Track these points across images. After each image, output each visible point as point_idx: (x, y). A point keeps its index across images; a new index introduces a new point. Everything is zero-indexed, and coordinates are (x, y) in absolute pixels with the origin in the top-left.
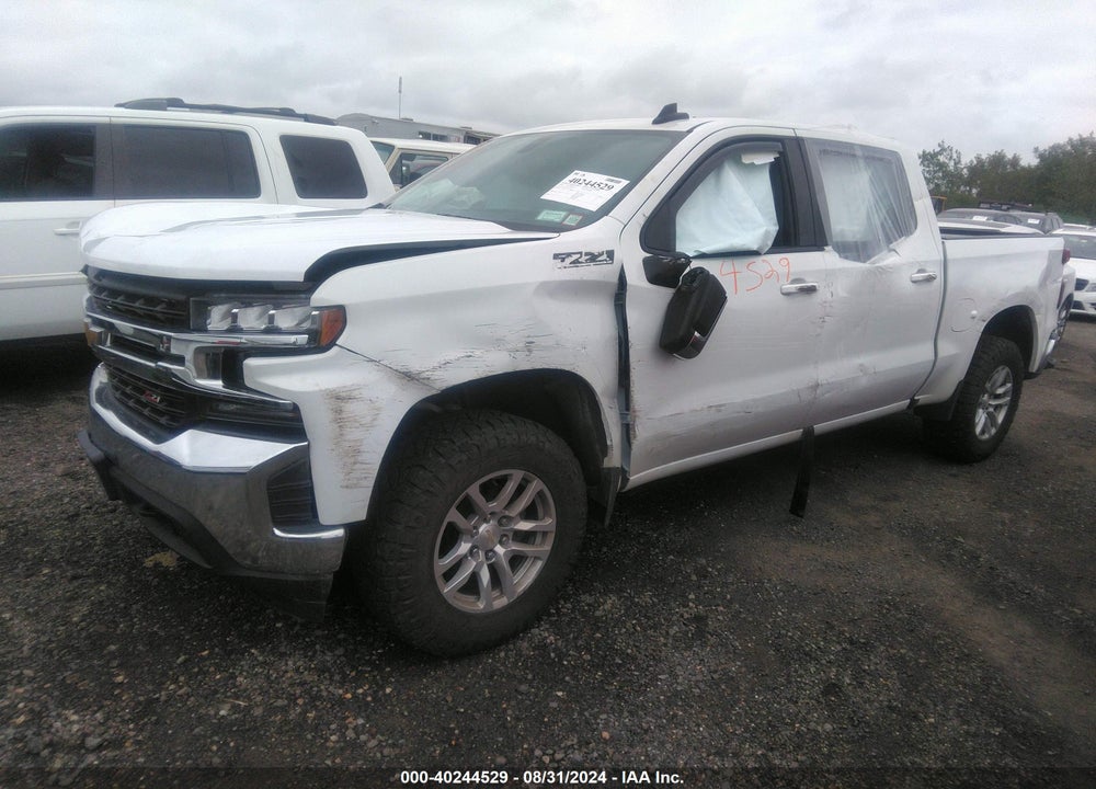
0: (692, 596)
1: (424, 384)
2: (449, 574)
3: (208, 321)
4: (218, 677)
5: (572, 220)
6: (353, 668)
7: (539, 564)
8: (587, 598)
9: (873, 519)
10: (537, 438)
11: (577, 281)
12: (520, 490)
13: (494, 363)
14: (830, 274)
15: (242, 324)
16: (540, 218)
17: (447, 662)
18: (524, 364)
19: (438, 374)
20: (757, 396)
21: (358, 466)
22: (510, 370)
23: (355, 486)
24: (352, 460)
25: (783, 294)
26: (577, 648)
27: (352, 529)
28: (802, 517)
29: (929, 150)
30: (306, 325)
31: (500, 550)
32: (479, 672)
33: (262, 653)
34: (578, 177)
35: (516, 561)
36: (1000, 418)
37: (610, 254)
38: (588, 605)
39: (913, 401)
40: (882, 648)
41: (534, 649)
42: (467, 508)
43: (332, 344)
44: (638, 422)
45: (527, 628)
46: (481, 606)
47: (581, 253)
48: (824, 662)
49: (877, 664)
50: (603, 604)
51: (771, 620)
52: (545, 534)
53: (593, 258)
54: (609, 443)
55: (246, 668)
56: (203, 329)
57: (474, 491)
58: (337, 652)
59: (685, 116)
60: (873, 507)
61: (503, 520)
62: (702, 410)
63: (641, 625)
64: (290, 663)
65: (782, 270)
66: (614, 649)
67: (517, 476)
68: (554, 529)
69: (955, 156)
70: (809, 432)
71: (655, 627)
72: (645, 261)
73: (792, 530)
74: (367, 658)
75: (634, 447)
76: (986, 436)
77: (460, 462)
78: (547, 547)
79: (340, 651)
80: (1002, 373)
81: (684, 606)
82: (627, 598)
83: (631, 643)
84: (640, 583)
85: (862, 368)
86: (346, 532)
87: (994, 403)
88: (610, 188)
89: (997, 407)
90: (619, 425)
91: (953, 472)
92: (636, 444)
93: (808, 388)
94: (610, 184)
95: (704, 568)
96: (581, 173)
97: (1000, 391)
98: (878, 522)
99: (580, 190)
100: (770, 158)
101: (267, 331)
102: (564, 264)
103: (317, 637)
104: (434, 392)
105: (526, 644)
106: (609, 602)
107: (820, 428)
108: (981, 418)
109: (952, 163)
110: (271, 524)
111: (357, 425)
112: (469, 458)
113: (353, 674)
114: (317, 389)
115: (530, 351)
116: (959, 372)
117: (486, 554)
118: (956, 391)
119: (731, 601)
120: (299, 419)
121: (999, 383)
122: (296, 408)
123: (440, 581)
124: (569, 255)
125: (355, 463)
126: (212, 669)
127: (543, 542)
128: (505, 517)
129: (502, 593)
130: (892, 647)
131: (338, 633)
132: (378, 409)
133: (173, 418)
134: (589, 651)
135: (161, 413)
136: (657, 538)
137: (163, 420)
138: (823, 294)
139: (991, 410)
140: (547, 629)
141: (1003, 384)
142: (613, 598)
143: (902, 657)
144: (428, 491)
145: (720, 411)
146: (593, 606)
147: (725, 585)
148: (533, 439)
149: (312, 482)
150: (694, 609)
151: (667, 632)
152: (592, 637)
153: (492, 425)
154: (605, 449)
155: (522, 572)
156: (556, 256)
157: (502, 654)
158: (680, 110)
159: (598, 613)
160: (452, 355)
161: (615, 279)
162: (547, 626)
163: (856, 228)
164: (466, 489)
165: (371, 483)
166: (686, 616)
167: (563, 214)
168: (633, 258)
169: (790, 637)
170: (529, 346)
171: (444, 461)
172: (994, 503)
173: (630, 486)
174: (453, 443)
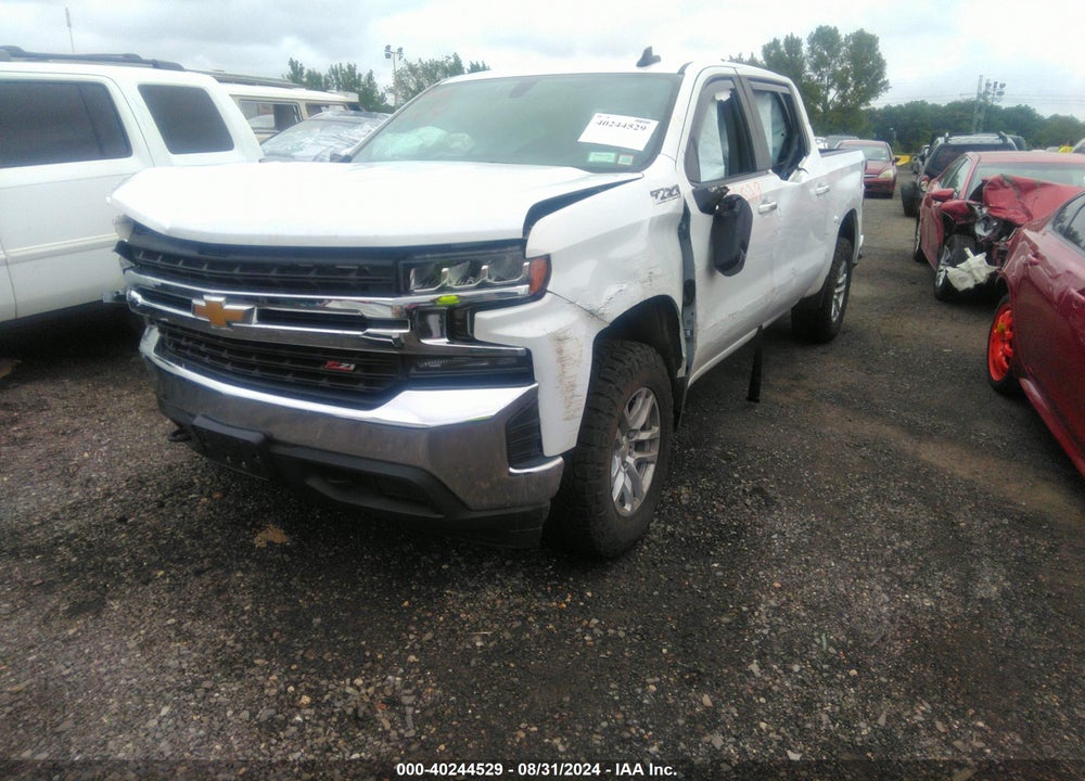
1: (600, 319)
5: (625, 160)
16: (591, 160)
18: (649, 293)
19: (606, 309)
21: (574, 399)
22: (643, 299)
23: (570, 418)
24: (570, 395)
27: (567, 456)
28: (757, 402)
31: (630, 460)
33: (457, 592)
34: (603, 119)
35: (640, 467)
36: (841, 303)
37: (677, 188)
38: (671, 497)
43: (545, 290)
44: (698, 334)
46: (629, 509)
47: (663, 189)
52: (655, 440)
53: (670, 193)
54: (683, 355)
56: (410, 292)
61: (631, 433)
65: (758, 192)
67: (644, 393)
68: (659, 435)
70: (760, 327)
72: (693, 193)
74: (546, 574)
75: (695, 357)
76: (837, 319)
78: (656, 451)
81: (739, 484)
86: (563, 460)
87: (837, 291)
89: (839, 295)
92: (696, 354)
93: (771, 292)
94: (640, 124)
97: (840, 281)
100: (726, 96)
101: (481, 286)
104: (606, 326)
107: (765, 325)
108: (833, 305)
110: (507, 464)
111: (572, 362)
113: (549, 589)
114: (544, 333)
115: (651, 282)
117: (623, 464)
122: (528, 353)
124: (658, 192)
125: (572, 397)
127: (654, 448)
128: (633, 430)
132: (580, 346)
141: (842, 275)
146: (675, 497)
149: (540, 420)
150: (748, 484)
154: (680, 362)
156: (652, 194)
158: (654, 54)
160: (613, 291)
161: (683, 210)
165: (581, 412)
166: (747, 490)
167: (613, 155)
168: (687, 190)
174: (614, 369)
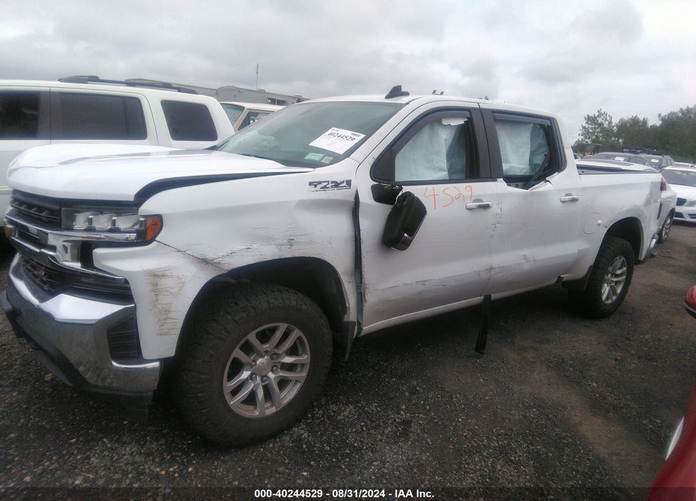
0: (404, 407)
1: (217, 267)
2: (235, 392)
3: (74, 223)
4: (79, 457)
5: (327, 159)
6: (169, 453)
7: (299, 385)
8: (334, 408)
9: (531, 355)
10: (297, 302)
11: (326, 200)
12: (286, 335)
13: (267, 253)
14: (500, 197)
15: (97, 225)
16: (307, 158)
17: (233, 450)
18: (287, 253)
19: (226, 260)
20: (450, 275)
21: (168, 321)
22: (277, 257)
23: (166, 334)
24: (165, 316)
25: (467, 209)
26: (322, 442)
27: (165, 362)
28: (483, 354)
29: (591, 115)
30: (137, 227)
31: (271, 375)
32: (253, 458)
33: (110, 442)
34: (333, 132)
35: (283, 383)
36: (619, 290)
37: (349, 183)
38: (334, 412)
39: (559, 278)
40: (525, 445)
41: (293, 442)
42: (248, 348)
43: (153, 240)
44: (367, 291)
45: (289, 428)
46: (257, 413)
47: (328, 182)
48: (485, 454)
49: (520, 456)
50: (344, 411)
51: (453, 424)
52: (303, 365)
53: (337, 185)
54: (347, 305)
55: (98, 451)
56: (70, 229)
57: (252, 337)
58: (161, 442)
59: (407, 94)
60: (532, 347)
61: (274, 356)
62: (412, 283)
63: (366, 426)
64: (128, 449)
65: (467, 194)
66: (346, 443)
67: (283, 327)
68: (309, 362)
69: (608, 119)
70: (488, 298)
71: (375, 428)
72: (373, 188)
73: (477, 362)
74: (180, 446)
75: (364, 308)
76: (610, 301)
77: (242, 318)
78: (304, 374)
79: (162, 442)
80: (620, 260)
81: (397, 414)
82: (360, 408)
83: (358, 439)
84: (371, 397)
85: (525, 257)
86: (161, 364)
87: (615, 280)
88: (353, 139)
89: (617, 283)
90: (356, 294)
91: (588, 325)
92: (366, 306)
93: (486, 270)
94: (353, 137)
95: (415, 387)
96: (336, 129)
97: (619, 272)
98: (533, 357)
99: (334, 140)
100: (461, 122)
101: (111, 231)
102: (316, 189)
103: (149, 432)
104: (224, 272)
105: (288, 439)
106: (348, 410)
107: (494, 296)
108: (606, 289)
109: (607, 123)
110: (110, 359)
111: (168, 293)
112: (248, 315)
113: (169, 457)
114: (140, 269)
115: (291, 245)
116: (591, 259)
117: (262, 379)
118: (588, 271)
119: (429, 410)
120: (129, 289)
121: (618, 266)
122: (126, 282)
123: (227, 397)
124: (320, 183)
125: (166, 319)
126: (76, 452)
127: (302, 371)
128: (276, 354)
129: (273, 404)
130: (532, 444)
131: (164, 429)
132: (183, 283)
133: (52, 286)
134: (329, 444)
135: (45, 283)
136: (387, 367)
137: (46, 287)
138: (495, 209)
139: (613, 284)
140: (303, 429)
141: (621, 268)
142: (351, 407)
143: (538, 451)
144: (218, 337)
145: (425, 284)
146: (337, 413)
147: (426, 399)
148: (294, 303)
149: (137, 331)
150: (404, 415)
151: (383, 432)
152: (332, 434)
153: (265, 294)
154: (345, 310)
155: (287, 390)
156: (311, 184)
157: (271, 445)
158: (403, 90)
159: (339, 418)
160: (237, 247)
161: (352, 199)
162: (304, 426)
163: (522, 166)
164: (247, 335)
165: (178, 332)
166: (398, 420)
167: (322, 155)
168: (364, 185)
169: (465, 436)
170: (291, 242)
171: (230, 318)
172: (612, 346)
173: (363, 333)
174: (238, 305)
